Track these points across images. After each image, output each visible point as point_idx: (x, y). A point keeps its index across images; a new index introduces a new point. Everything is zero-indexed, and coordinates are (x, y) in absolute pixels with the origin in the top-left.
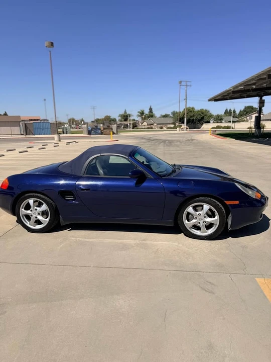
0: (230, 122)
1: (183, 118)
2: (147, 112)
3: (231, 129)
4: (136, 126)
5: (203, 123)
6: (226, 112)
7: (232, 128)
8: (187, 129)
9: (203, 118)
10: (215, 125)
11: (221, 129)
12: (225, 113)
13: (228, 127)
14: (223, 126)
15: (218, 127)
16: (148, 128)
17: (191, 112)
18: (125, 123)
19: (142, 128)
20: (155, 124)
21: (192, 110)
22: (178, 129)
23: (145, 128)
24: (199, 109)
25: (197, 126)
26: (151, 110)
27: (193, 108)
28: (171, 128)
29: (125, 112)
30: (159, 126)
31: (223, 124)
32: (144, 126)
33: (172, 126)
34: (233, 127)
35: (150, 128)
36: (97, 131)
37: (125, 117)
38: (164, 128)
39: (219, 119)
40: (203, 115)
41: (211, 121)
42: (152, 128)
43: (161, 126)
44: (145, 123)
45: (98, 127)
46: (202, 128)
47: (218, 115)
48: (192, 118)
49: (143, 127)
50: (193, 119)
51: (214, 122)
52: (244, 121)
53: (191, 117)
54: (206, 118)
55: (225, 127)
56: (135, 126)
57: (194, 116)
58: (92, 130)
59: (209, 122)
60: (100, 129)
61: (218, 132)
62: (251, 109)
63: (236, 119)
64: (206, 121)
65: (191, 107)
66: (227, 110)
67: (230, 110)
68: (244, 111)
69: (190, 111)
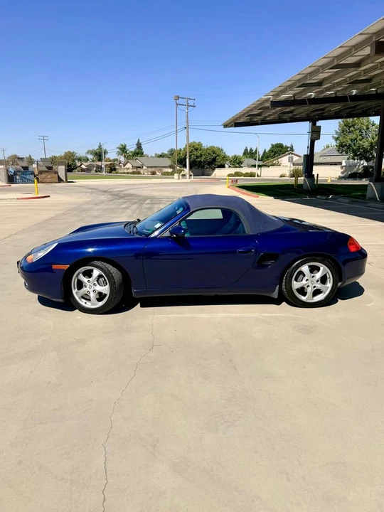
0: (254, 166)
1: (185, 159)
2: (131, 148)
3: (256, 177)
4: (115, 169)
5: (215, 168)
6: (246, 153)
7: (258, 176)
8: (191, 176)
9: (214, 160)
10: (233, 171)
11: (242, 177)
12: (244, 154)
13: (252, 175)
14: (244, 173)
15: (237, 174)
16: (133, 173)
17: (197, 150)
18: (99, 163)
19: (124, 173)
20: (144, 168)
21: (197, 147)
22: (176, 175)
23: (128, 173)
24: (209, 146)
25: (206, 172)
26: (139, 146)
27: (200, 144)
28: (168, 174)
29: (100, 147)
30: (150, 170)
31: (244, 170)
32: (128, 169)
33: (170, 170)
34: (259, 174)
35: (136, 172)
36: (28, 177)
37: (99, 155)
38: (158, 173)
39: (237, 162)
40: (215, 155)
41: (226, 166)
42: (139, 173)
43: (153, 169)
44: (129, 165)
45: (30, 169)
46: (213, 175)
47: (235, 156)
48: (199, 159)
49: (126, 171)
50: (200, 161)
51: (230, 167)
52: (273, 165)
53: (197, 157)
54: (219, 159)
55: (246, 175)
56: (112, 169)
57: (201, 156)
58: (15, 174)
59: (223, 166)
60: (33, 173)
61: (240, 183)
62: (280, 149)
63: (261, 163)
64: (219, 164)
65: (197, 142)
66: (246, 150)
67: (251, 150)
68: (271, 151)
69: (195, 148)
